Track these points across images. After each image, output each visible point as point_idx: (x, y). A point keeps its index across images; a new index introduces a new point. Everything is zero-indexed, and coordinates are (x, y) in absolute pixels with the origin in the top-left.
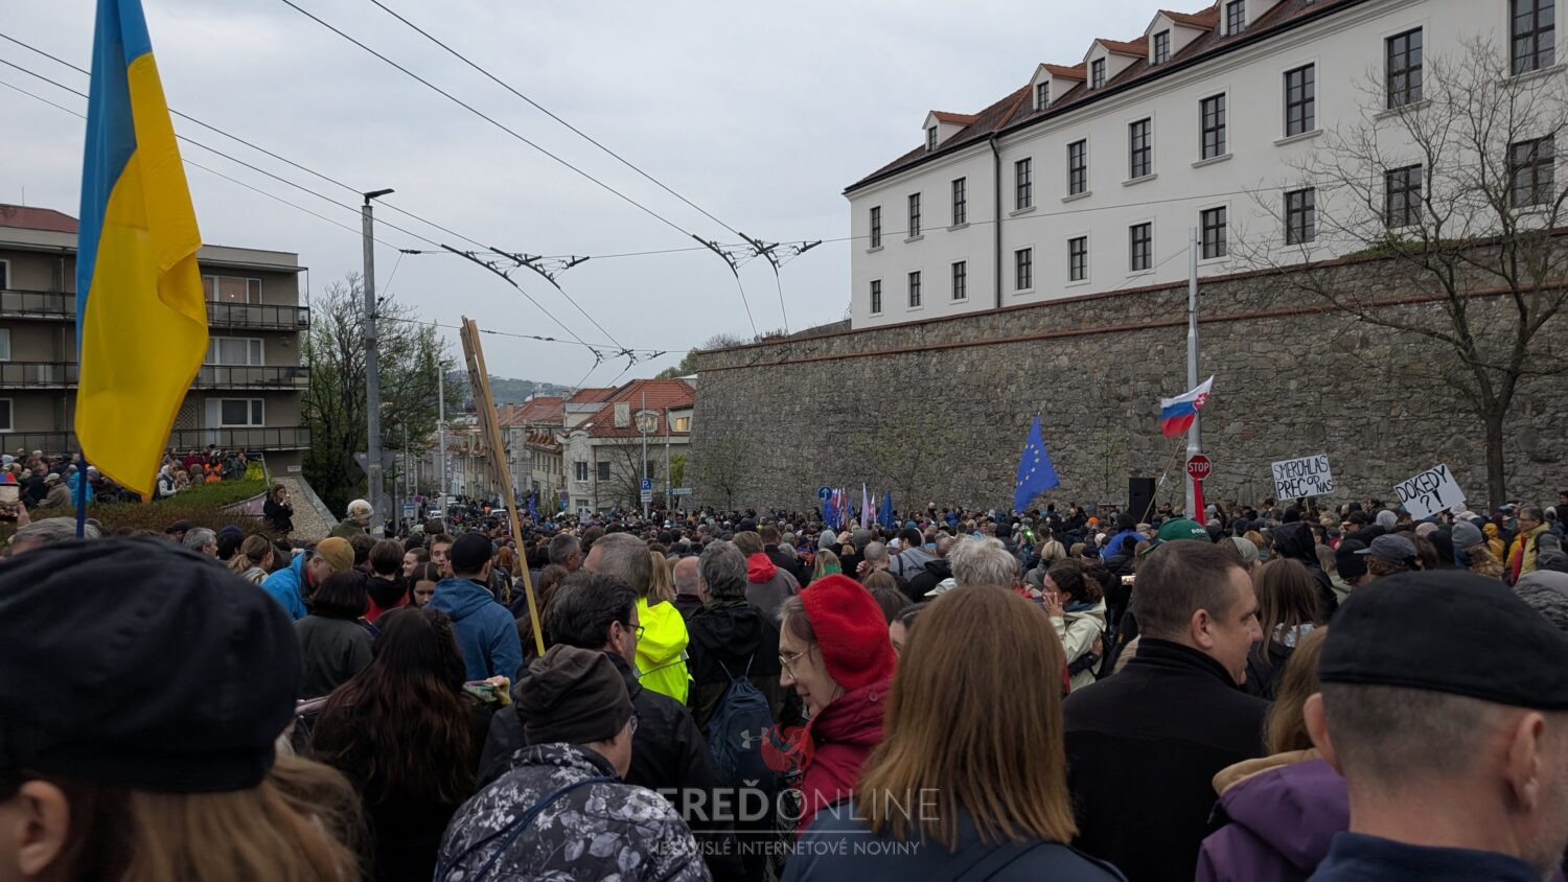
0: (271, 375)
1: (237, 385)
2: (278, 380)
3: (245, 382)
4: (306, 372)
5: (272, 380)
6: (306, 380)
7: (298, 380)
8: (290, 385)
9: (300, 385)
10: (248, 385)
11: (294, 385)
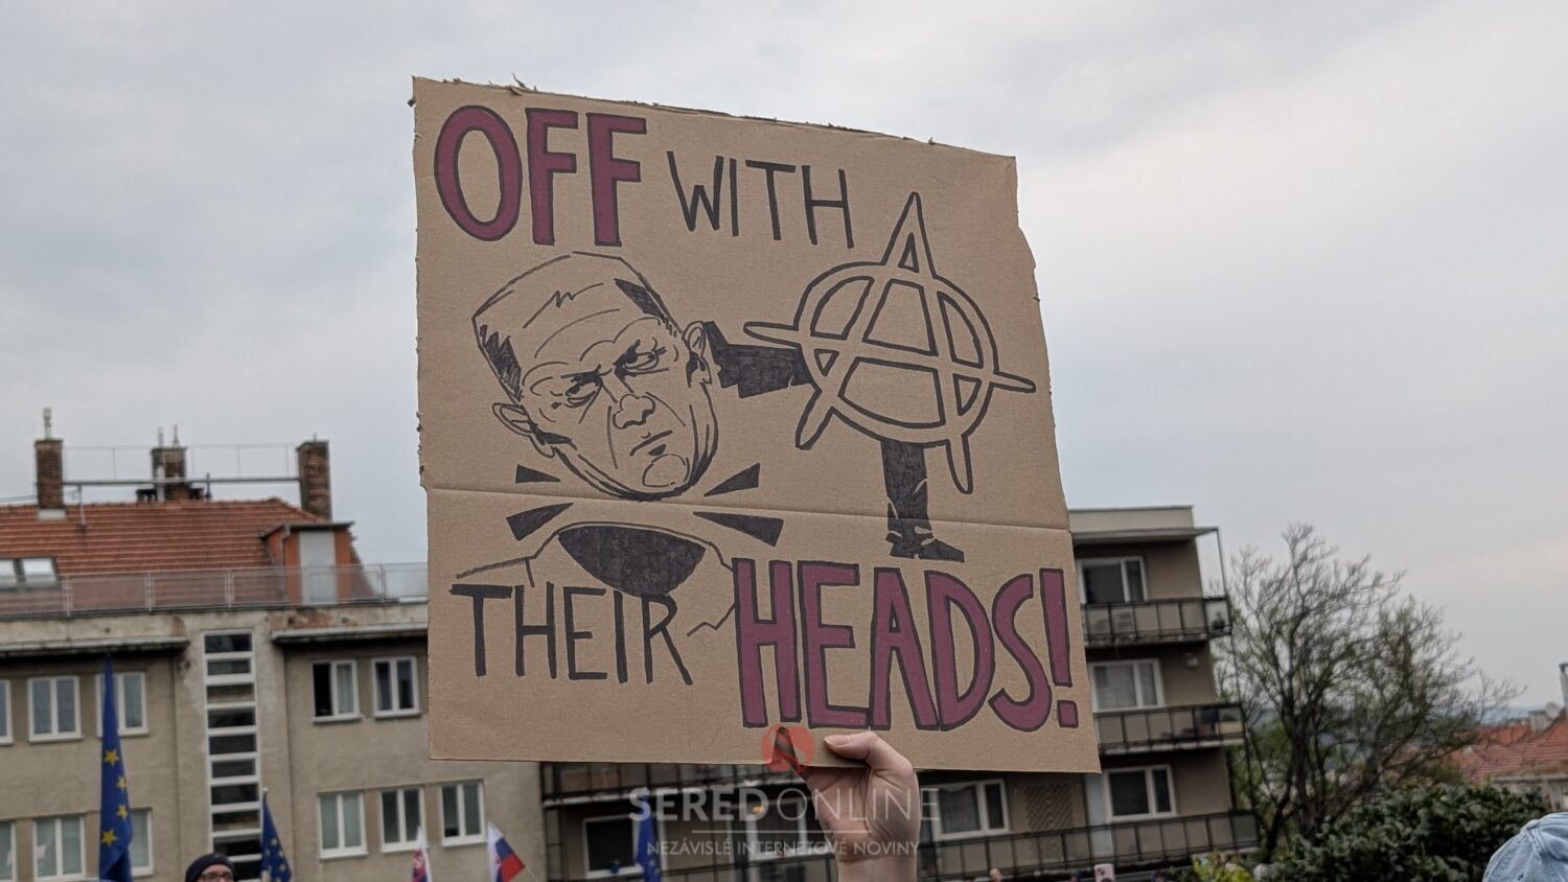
0: (1183, 722)
1: (1136, 744)
2: (1196, 730)
3: (1145, 737)
4: (1236, 713)
5: (1186, 731)
6: (1236, 727)
7: (1226, 728)
8: (1213, 738)
9: (1231, 736)
10: (1151, 743)
11: (1221, 737)
